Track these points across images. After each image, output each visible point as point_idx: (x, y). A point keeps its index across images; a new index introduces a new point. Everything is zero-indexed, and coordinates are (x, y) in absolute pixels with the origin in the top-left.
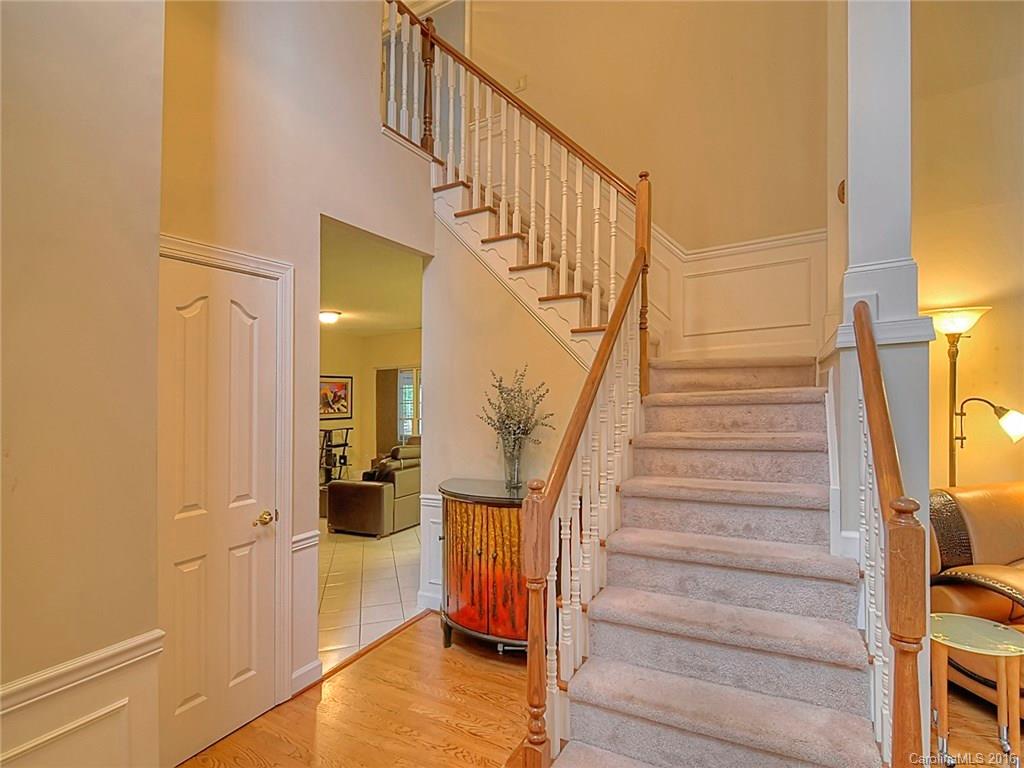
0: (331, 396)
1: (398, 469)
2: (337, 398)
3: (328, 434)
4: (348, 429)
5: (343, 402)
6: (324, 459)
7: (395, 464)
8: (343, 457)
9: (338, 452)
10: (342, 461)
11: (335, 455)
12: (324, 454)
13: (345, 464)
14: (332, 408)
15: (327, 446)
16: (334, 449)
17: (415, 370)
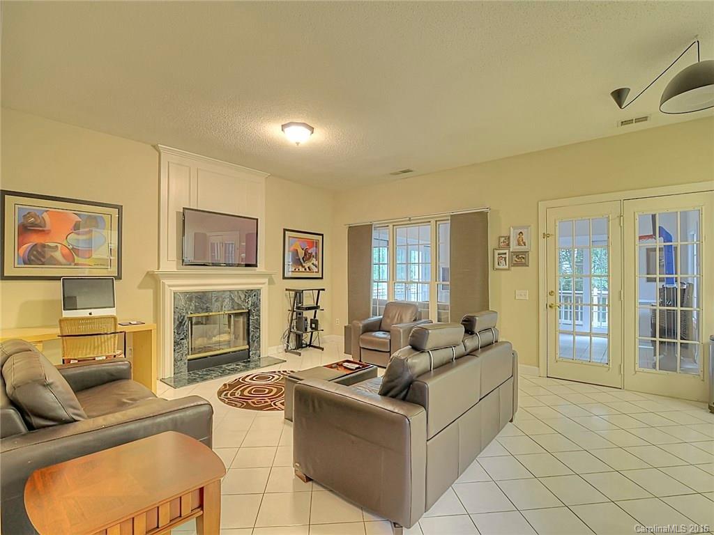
0: (301, 254)
1: (426, 373)
2: (308, 256)
3: (299, 294)
4: (319, 290)
5: (314, 261)
6: (294, 322)
7: (419, 362)
8: (315, 322)
9: (309, 315)
10: (313, 326)
11: (306, 320)
12: (294, 317)
13: (316, 329)
14: (303, 267)
15: (298, 308)
16: (304, 312)
17: (391, 226)
